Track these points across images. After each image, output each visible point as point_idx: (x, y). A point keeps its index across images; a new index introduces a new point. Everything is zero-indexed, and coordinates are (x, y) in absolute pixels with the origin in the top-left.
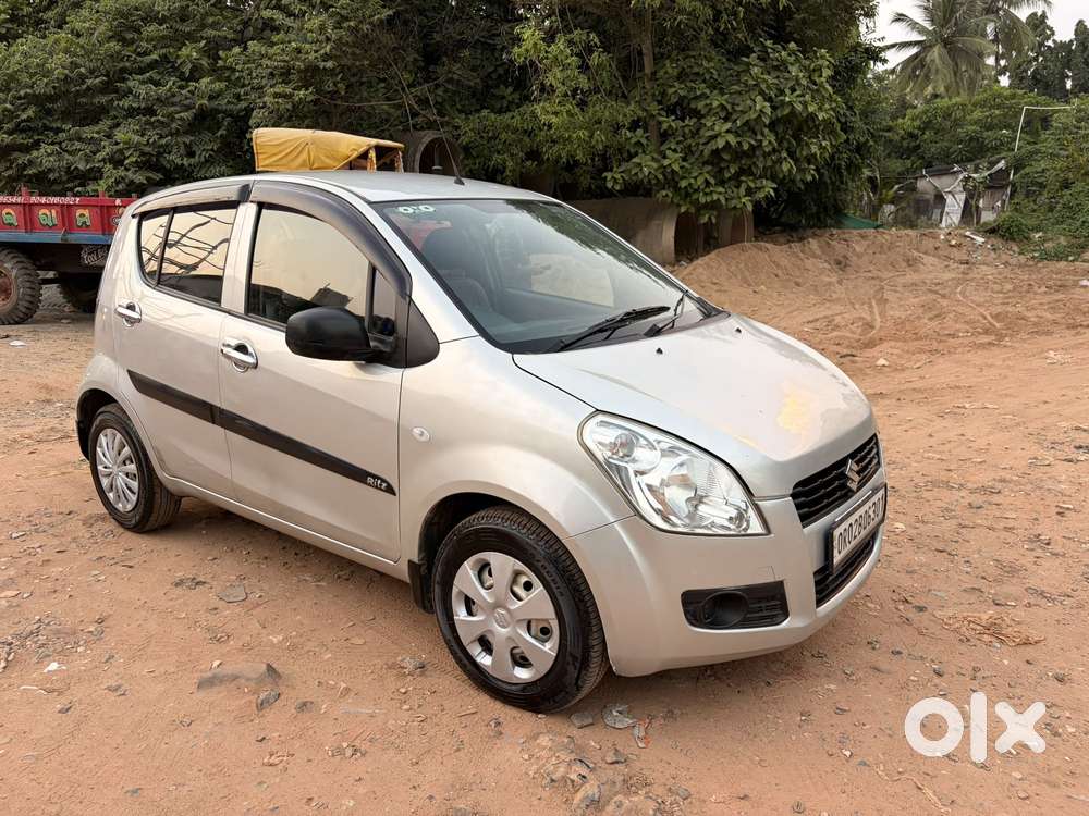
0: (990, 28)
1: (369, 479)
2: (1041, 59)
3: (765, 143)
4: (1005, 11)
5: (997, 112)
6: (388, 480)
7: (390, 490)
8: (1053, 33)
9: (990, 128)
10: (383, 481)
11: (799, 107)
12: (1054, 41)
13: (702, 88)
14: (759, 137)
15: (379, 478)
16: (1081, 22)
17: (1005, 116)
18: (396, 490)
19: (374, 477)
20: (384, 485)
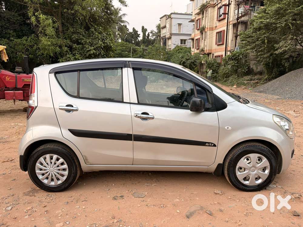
0: (117, 27)
1: (207, 144)
2: (127, 35)
3: (102, 53)
4: (120, 24)
5: (124, 48)
6: (213, 143)
7: (215, 145)
8: (129, 30)
9: (123, 51)
10: (212, 143)
11: (109, 44)
12: (129, 32)
13: (81, 37)
14: (100, 51)
15: (210, 143)
16: (134, 28)
17: (126, 48)
18: (217, 145)
19: (209, 143)
20: (213, 144)
